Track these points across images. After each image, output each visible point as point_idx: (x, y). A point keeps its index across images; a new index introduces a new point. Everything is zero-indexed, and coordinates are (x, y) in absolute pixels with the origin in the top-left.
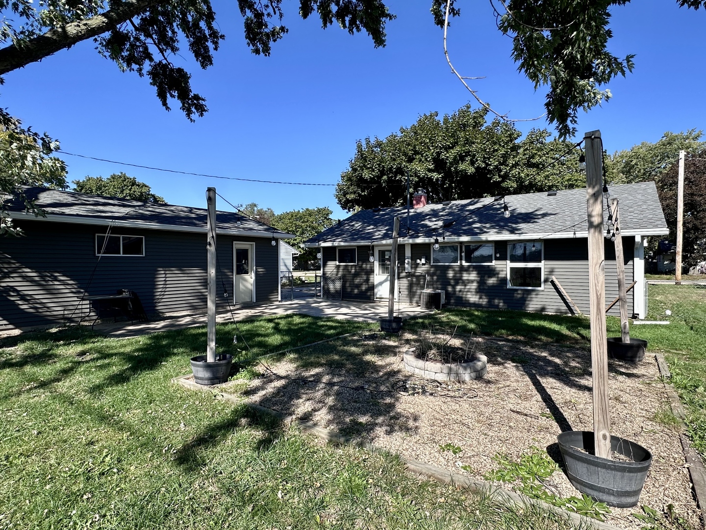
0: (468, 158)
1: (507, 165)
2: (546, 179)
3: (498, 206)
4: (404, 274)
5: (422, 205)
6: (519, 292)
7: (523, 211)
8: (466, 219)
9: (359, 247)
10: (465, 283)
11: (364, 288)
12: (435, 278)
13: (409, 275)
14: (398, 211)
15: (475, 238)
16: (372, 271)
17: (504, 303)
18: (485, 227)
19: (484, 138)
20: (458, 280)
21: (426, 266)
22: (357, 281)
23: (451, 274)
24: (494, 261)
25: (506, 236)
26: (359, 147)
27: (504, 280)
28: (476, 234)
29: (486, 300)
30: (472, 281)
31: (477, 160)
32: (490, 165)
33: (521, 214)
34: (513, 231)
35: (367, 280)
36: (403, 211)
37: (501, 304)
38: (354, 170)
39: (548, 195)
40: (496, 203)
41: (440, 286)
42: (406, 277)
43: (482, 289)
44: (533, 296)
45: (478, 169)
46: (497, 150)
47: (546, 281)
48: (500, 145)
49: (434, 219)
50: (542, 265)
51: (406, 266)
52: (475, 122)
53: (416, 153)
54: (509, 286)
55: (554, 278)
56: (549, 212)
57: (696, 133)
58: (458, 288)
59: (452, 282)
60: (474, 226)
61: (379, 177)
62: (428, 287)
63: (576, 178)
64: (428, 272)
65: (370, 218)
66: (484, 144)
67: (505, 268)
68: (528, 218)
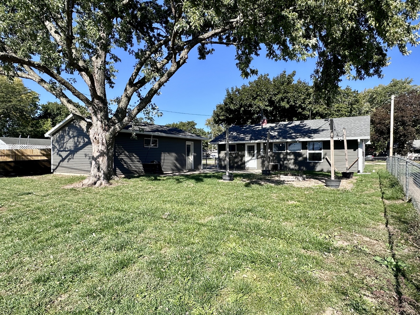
0: (286, 100)
1: (305, 104)
2: (324, 110)
3: (302, 126)
4: (260, 157)
5: (265, 124)
6: (312, 163)
7: (314, 128)
8: (288, 132)
9: (237, 144)
10: (288, 160)
11: (239, 164)
12: (275, 158)
13: (262, 157)
14: (253, 126)
15: (294, 140)
16: (244, 156)
17: (305, 168)
18: (297, 135)
19: (294, 90)
20: (285, 159)
21: (271, 153)
22: (236, 160)
23: (282, 156)
24: (301, 150)
25: (306, 139)
26: (228, 92)
27: (306, 158)
28: (294, 138)
29: (298, 167)
30: (292, 159)
31: (291, 101)
32: (297, 104)
33: (313, 129)
34: (309, 137)
35: (241, 160)
36: (256, 127)
37: (304, 169)
38: (226, 104)
39: (325, 121)
40: (301, 124)
41: (277, 162)
42: (261, 158)
43: (296, 162)
44: (318, 165)
45: (291, 106)
46: (300, 96)
47: (324, 158)
48: (302, 94)
49: (273, 131)
50: (322, 151)
51: (261, 153)
52: (289, 81)
53: (258, 95)
54: (308, 161)
55: (327, 157)
56: (325, 129)
57: (409, 80)
58: (285, 162)
59: (282, 160)
60: (292, 135)
61: (240, 108)
62: (271, 162)
63: (341, 106)
64: (271, 155)
65: (240, 130)
66: (294, 93)
67: (307, 153)
68: (316, 131)
